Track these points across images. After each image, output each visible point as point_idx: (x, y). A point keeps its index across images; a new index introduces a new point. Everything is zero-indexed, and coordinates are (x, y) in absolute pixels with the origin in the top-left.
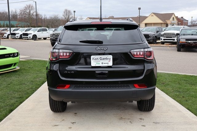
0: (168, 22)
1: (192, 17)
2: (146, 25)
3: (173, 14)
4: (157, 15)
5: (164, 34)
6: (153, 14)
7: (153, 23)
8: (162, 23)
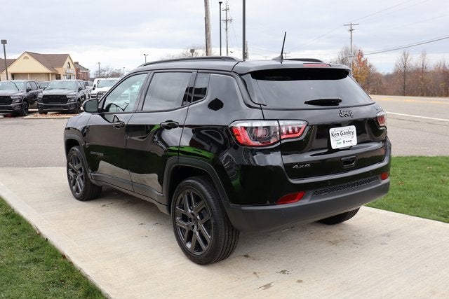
0: (61, 71)
1: (99, 63)
2: (14, 76)
3: (66, 56)
4: (37, 57)
5: (98, 94)
6: (26, 55)
7: (30, 74)
8: (48, 74)
